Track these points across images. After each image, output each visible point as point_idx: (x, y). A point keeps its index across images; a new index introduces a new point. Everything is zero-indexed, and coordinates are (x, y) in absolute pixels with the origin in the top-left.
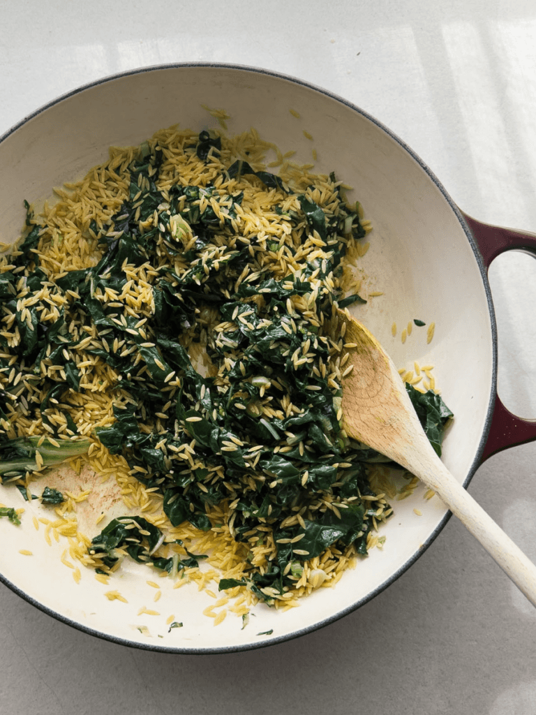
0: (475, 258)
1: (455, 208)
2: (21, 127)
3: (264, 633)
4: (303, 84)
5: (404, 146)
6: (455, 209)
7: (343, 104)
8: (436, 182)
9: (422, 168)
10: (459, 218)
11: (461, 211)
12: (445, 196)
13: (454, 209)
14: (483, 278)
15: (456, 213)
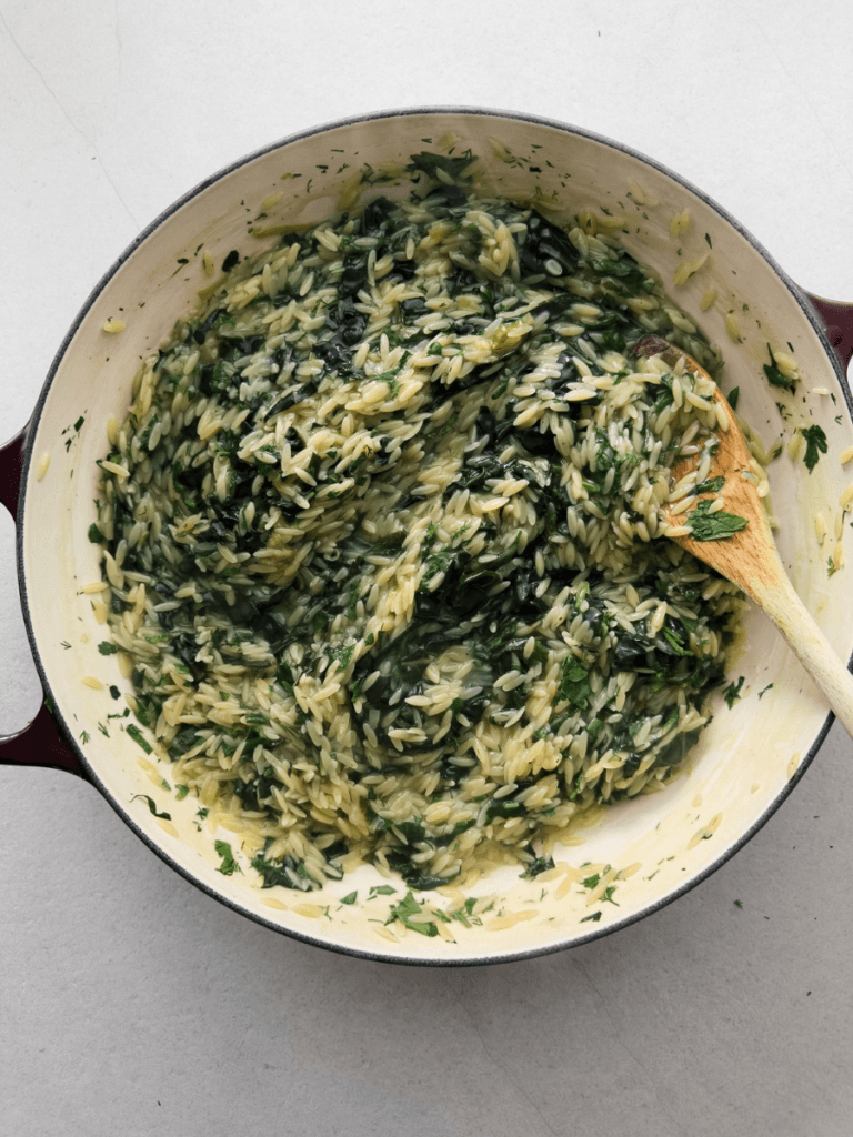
0: (827, 357)
1: (791, 284)
2: (134, 254)
3: (589, 918)
4: (542, 123)
5: (706, 200)
6: (791, 287)
7: (606, 147)
8: (758, 250)
9: (736, 231)
10: (797, 299)
11: (799, 288)
12: (774, 268)
13: (789, 287)
14: (842, 385)
15: (792, 292)
